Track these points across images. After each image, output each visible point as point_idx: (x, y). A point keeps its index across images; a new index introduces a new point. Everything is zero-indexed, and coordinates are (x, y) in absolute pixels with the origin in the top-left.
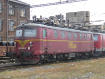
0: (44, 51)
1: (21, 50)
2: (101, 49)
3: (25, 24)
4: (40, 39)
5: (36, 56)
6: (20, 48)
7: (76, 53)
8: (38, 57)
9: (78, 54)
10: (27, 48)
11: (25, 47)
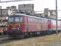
0: (26, 30)
1: (13, 30)
2: (51, 29)
3: (15, 14)
4: (24, 23)
5: (23, 33)
6: (12, 29)
7: (40, 32)
8: (24, 34)
9: (41, 32)
10: (17, 29)
11: (15, 28)
